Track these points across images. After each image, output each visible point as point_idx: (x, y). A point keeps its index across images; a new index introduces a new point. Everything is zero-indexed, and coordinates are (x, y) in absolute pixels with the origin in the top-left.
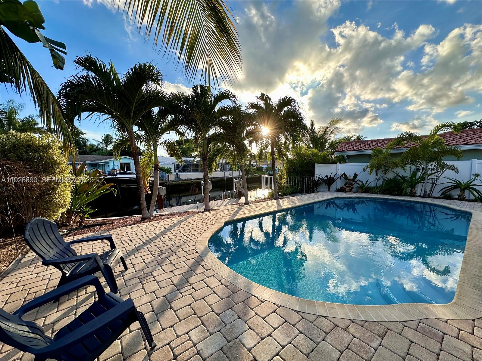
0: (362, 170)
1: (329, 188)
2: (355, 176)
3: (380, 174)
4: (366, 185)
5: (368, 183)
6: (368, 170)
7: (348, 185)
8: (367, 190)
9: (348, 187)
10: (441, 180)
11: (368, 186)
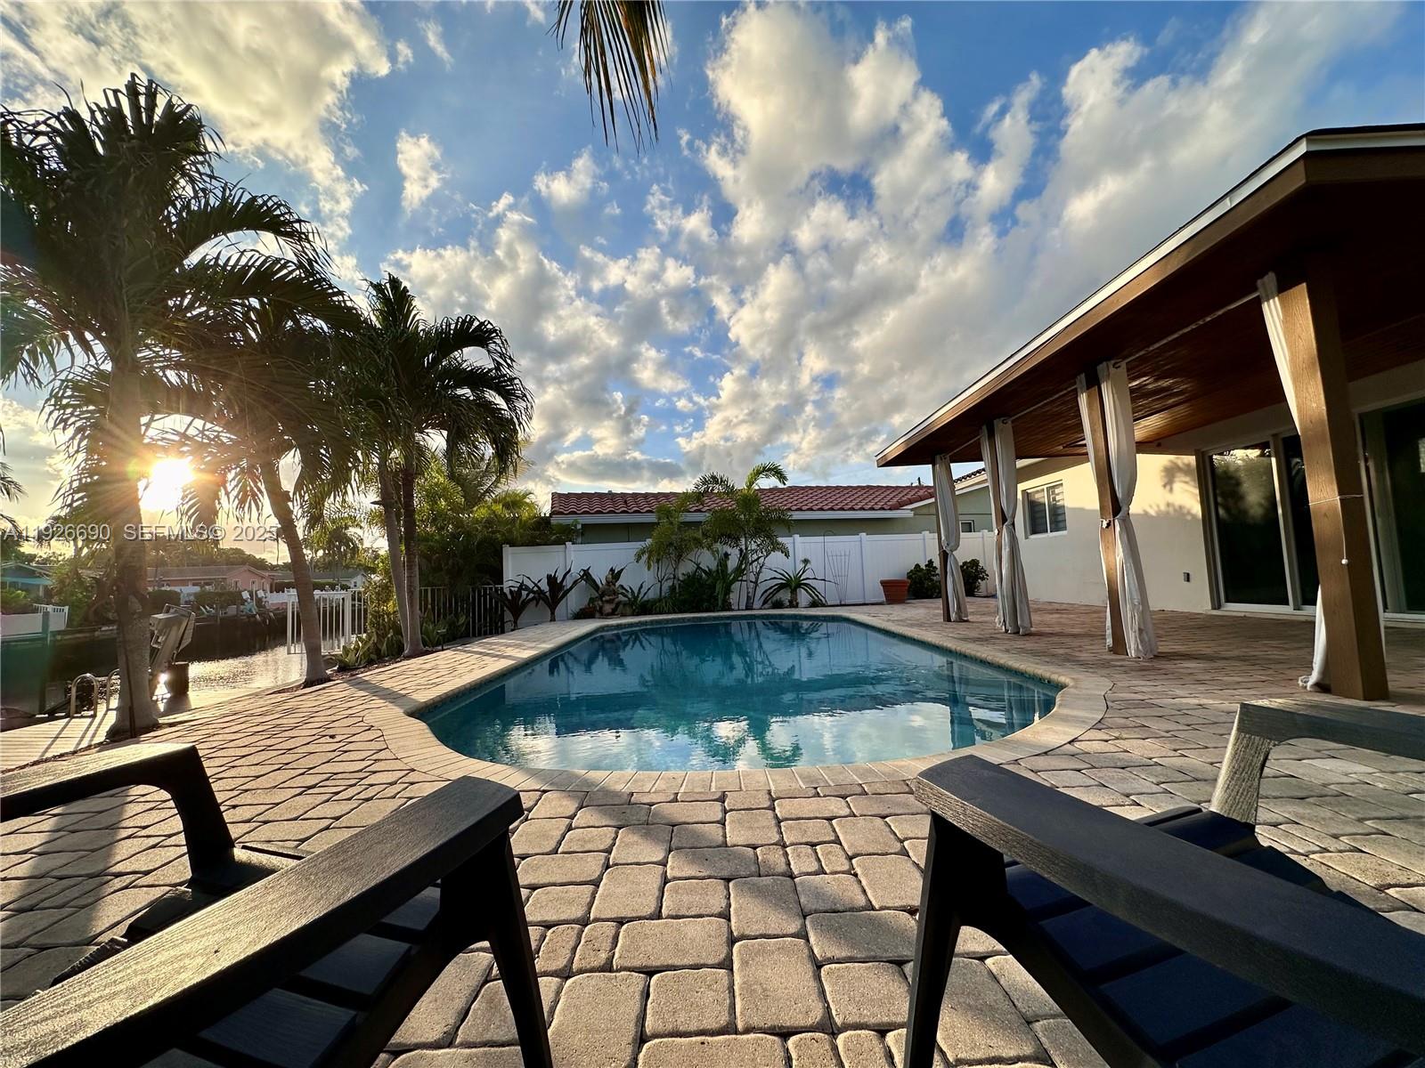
0: (633, 558)
1: (553, 613)
2: (615, 575)
3: (667, 569)
4: (641, 596)
5: (643, 591)
6: (645, 557)
7: (607, 598)
8: (645, 608)
9: (608, 602)
10: (766, 574)
11: (645, 598)
